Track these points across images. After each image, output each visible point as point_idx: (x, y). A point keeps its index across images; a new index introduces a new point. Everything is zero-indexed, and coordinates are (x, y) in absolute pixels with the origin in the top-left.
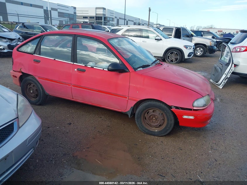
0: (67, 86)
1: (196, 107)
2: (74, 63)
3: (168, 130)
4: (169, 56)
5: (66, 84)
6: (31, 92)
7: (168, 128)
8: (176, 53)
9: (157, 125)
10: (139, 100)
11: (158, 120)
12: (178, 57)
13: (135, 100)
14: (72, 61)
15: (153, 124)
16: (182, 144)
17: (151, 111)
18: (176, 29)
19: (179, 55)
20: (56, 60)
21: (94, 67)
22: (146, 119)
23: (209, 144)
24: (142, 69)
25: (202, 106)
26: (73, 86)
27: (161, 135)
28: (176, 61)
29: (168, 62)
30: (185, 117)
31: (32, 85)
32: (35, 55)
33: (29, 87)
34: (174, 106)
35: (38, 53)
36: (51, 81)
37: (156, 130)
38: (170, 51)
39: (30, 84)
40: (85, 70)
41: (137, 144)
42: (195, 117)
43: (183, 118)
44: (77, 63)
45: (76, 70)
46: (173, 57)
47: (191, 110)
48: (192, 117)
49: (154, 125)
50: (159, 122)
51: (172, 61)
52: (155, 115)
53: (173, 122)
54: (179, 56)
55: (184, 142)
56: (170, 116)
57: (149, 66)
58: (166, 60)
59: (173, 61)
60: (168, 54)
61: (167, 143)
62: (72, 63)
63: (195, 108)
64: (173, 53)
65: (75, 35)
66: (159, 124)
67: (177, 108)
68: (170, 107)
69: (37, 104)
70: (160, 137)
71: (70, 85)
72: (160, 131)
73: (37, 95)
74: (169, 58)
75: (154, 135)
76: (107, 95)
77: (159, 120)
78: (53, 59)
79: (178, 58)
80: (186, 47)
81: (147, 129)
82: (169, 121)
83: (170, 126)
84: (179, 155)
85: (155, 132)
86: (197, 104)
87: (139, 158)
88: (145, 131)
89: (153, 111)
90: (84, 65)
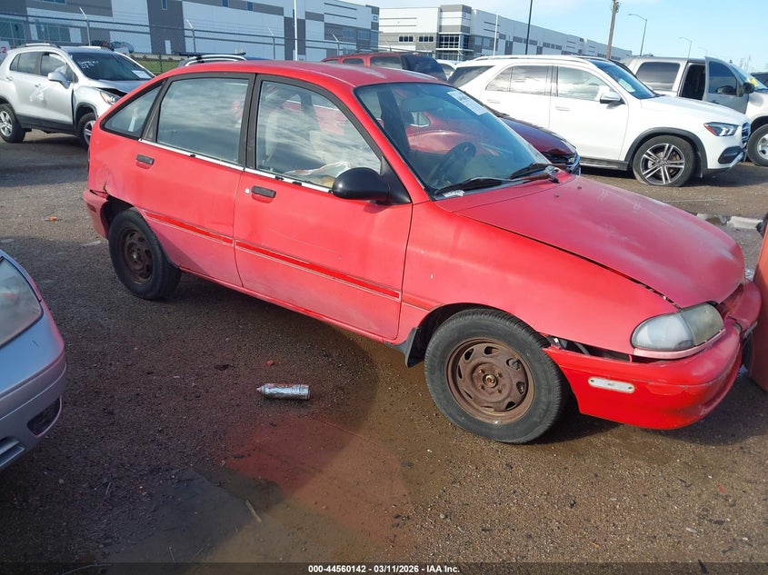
0: (224, 243)
1: (643, 348)
2: (247, 170)
3: (536, 424)
4: (647, 160)
5: (220, 238)
6: (135, 257)
7: (536, 419)
8: (674, 150)
9: (499, 402)
10: (436, 306)
11: (504, 385)
12: (681, 164)
13: (423, 306)
14: (240, 163)
15: (484, 398)
16: (584, 485)
17: (479, 348)
18: (690, 64)
19: (686, 156)
20: (197, 156)
21: (304, 184)
22: (461, 377)
23: (699, 495)
24: (461, 193)
25: (672, 345)
26: (238, 244)
27: (514, 441)
28: (672, 176)
29: (645, 180)
30: (597, 382)
31: (137, 236)
32: (143, 141)
33: (129, 242)
34: (558, 338)
35: (151, 136)
36: (181, 225)
37: (496, 418)
38: (651, 141)
39: (131, 232)
40: (272, 195)
41: (415, 461)
42: (641, 388)
43: (588, 384)
44: (256, 169)
45: (247, 191)
46: (661, 163)
47: (624, 357)
48: (625, 388)
49: (490, 400)
50: (505, 392)
51: (657, 177)
52: (493, 364)
53: (555, 397)
54: (683, 161)
55: (596, 476)
56: (545, 372)
57: (499, 183)
58: (635, 173)
59: (661, 179)
60: (644, 152)
61: (528, 472)
62: (241, 169)
63: (638, 353)
64: (662, 149)
65: (256, 74)
66: (504, 400)
67: (572, 346)
68: (545, 341)
69: (149, 295)
70: (509, 447)
71: (230, 242)
72: (508, 426)
73: (149, 269)
74: (646, 168)
75: (488, 437)
76: (337, 280)
77: (508, 386)
78: (189, 154)
79: (679, 169)
80: (714, 128)
81: (464, 414)
82: (543, 390)
83: (547, 411)
84: (554, 525)
85: (490, 427)
86: (650, 337)
87: (398, 517)
88: (458, 418)
89: (488, 351)
90: (274, 177)
